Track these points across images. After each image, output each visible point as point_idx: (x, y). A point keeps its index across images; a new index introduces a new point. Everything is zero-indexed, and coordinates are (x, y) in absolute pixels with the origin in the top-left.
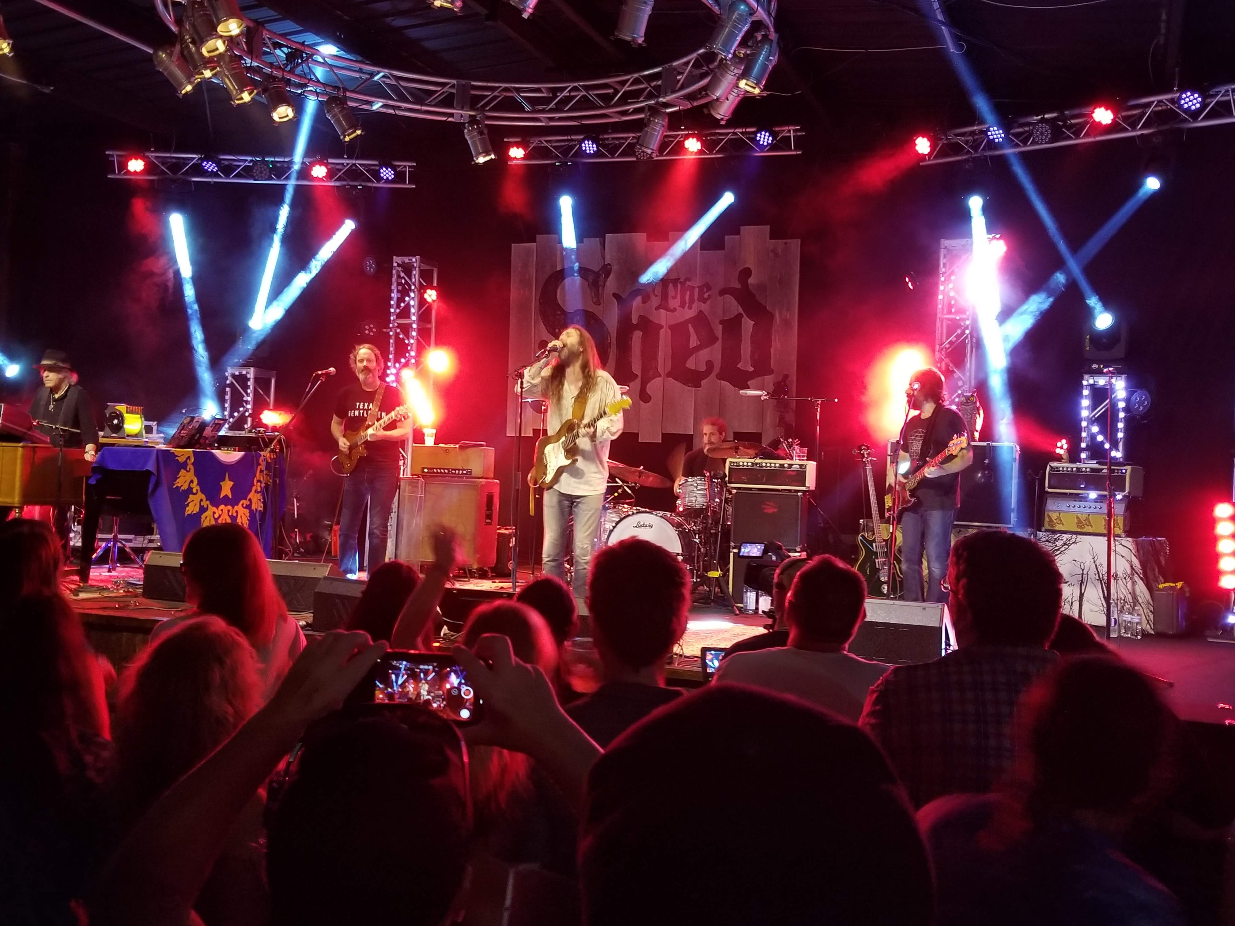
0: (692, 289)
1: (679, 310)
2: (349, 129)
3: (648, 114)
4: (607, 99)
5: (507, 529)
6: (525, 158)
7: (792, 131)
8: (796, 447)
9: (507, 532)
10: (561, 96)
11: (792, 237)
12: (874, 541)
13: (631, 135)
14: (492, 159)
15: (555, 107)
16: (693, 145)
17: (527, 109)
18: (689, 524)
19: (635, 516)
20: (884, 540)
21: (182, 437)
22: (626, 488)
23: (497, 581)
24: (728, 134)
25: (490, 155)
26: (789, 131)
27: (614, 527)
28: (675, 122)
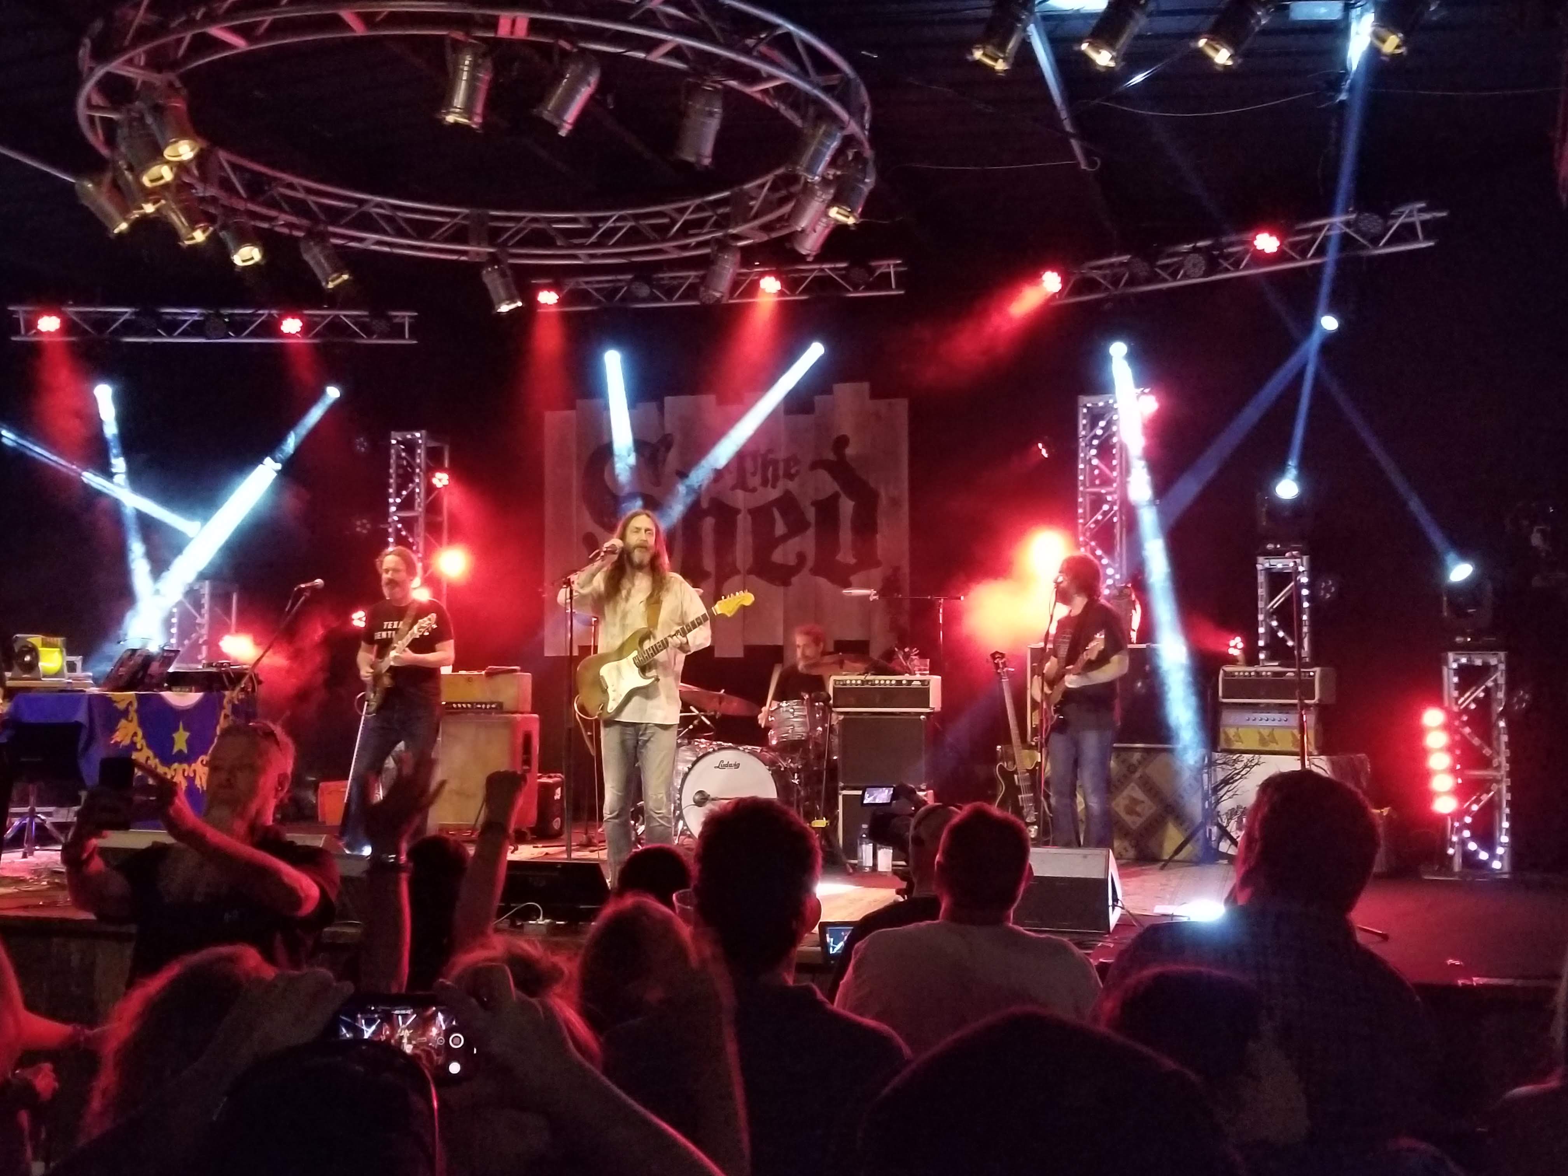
0: (775, 463)
1: (761, 489)
2: (335, 271)
3: (716, 248)
4: (662, 231)
5: (550, 777)
6: (561, 303)
7: (892, 267)
8: (914, 657)
9: (550, 781)
10: (604, 227)
11: (896, 396)
12: (1015, 772)
13: (693, 273)
14: (518, 308)
15: (596, 241)
16: (770, 285)
17: (559, 243)
18: (785, 760)
19: (716, 754)
20: (1028, 771)
21: (121, 676)
22: (703, 718)
23: (540, 845)
24: (813, 270)
25: (515, 302)
26: (889, 266)
27: (690, 769)
28: (748, 256)
